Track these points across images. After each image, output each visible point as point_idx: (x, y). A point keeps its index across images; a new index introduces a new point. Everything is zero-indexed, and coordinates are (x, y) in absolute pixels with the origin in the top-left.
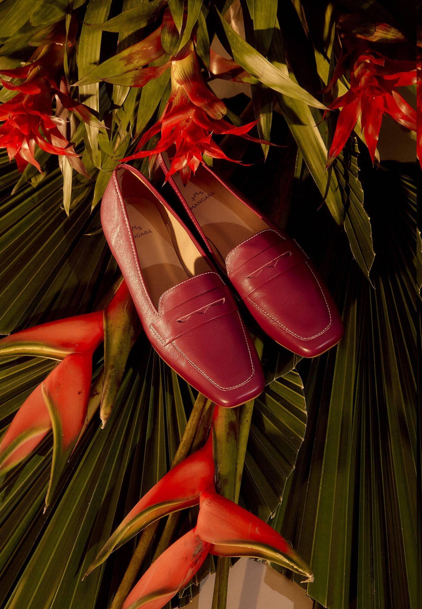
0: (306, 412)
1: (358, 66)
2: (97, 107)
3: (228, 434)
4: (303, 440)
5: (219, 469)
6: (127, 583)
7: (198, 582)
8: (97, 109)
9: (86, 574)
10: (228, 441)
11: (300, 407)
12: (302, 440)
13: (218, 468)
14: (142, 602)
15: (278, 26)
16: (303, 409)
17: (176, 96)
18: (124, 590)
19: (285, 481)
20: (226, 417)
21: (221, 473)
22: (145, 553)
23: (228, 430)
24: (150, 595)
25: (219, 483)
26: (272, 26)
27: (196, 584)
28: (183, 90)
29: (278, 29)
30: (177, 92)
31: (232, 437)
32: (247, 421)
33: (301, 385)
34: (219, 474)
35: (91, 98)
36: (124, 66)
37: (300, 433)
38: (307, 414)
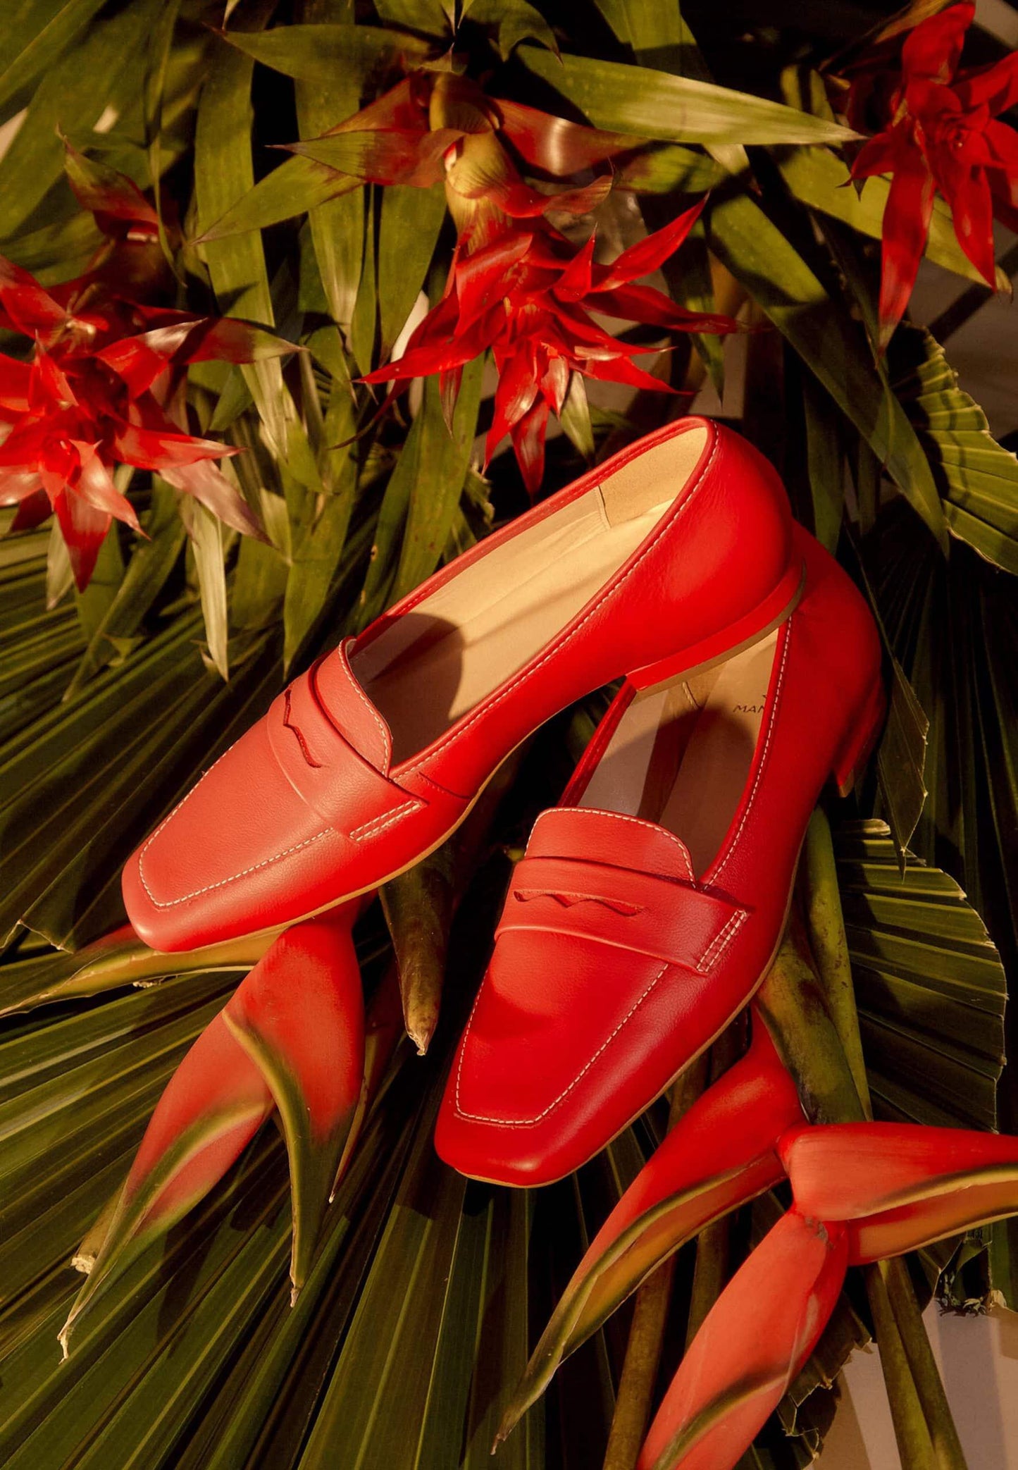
0: (991, 945)
1: (899, 102)
2: (269, 316)
3: (806, 1008)
4: (1006, 996)
5: (808, 1086)
6: (625, 1440)
7: (829, 1377)
8: (270, 321)
9: (498, 1436)
10: (810, 1022)
11: (973, 937)
12: (1003, 998)
13: (804, 1085)
14: (695, 1430)
15: (689, 37)
16: (982, 938)
17: (473, 228)
18: (624, 1458)
19: (991, 1090)
20: (785, 974)
21: (817, 1092)
22: (654, 1355)
23: (803, 999)
24: (713, 1406)
25: (820, 1116)
26: (676, 40)
27: (825, 1384)
28: (488, 210)
29: (690, 46)
30: (476, 218)
31: (817, 1011)
32: (844, 984)
33: (957, 890)
34: (812, 1096)
35: (249, 295)
36: (325, 185)
37: (996, 985)
38: (994, 947)
